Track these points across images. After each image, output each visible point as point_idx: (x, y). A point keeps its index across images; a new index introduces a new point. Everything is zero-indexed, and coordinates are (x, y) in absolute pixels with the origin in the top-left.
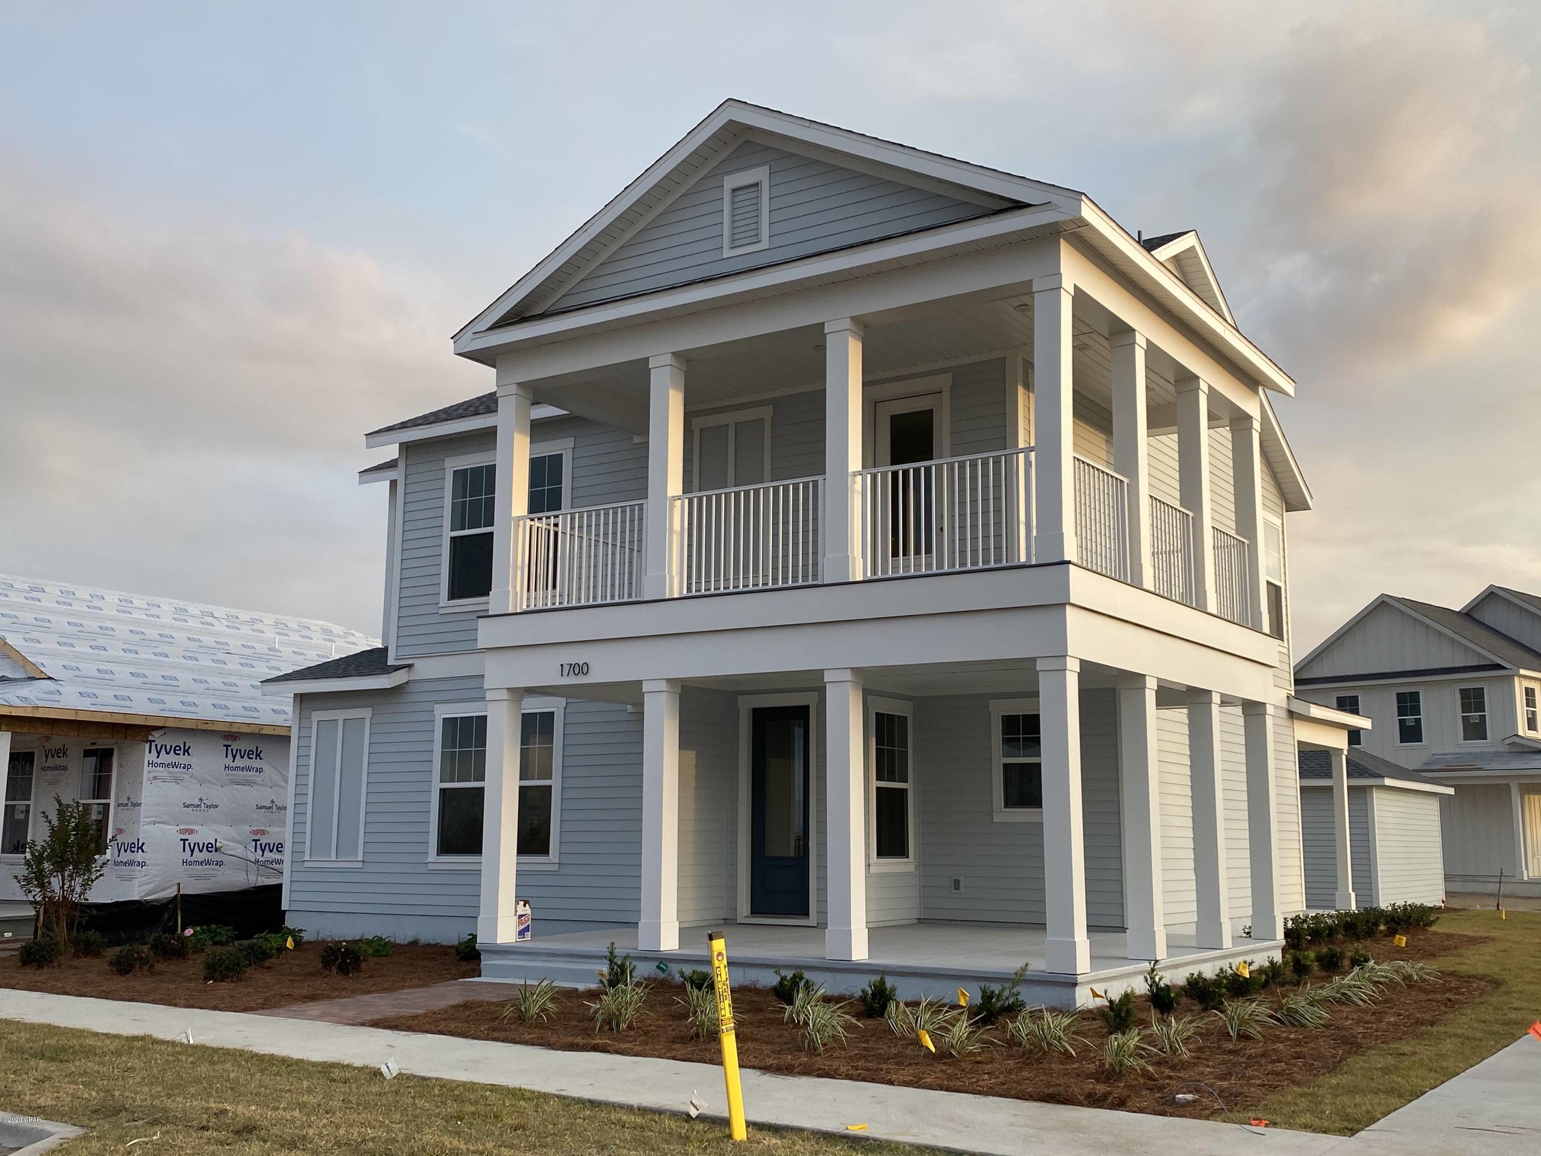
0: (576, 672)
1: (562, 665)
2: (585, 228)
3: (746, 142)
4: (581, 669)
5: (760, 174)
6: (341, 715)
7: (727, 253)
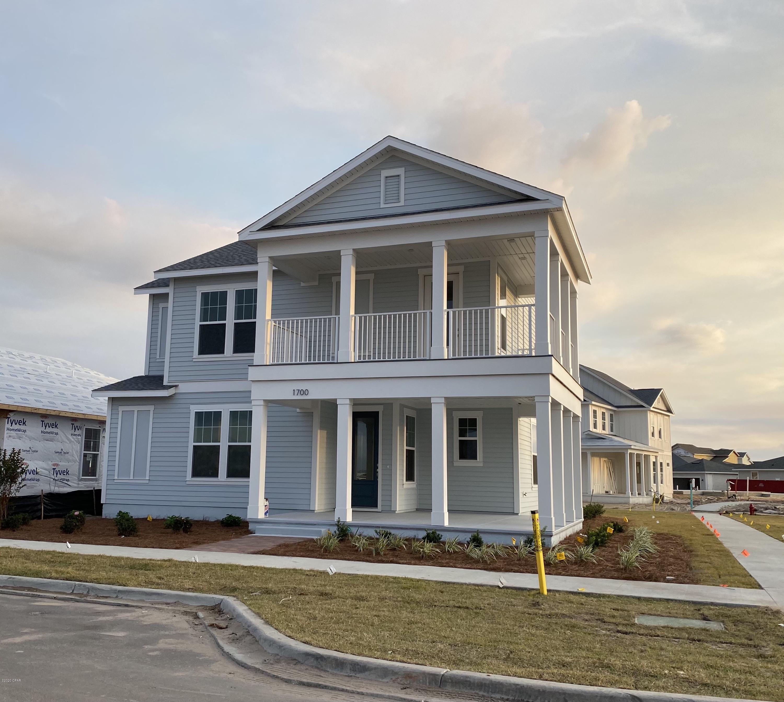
0: (302, 394)
1: (294, 390)
2: (311, 188)
3: (393, 156)
4: (305, 392)
5: (400, 171)
6: (136, 409)
7: (382, 206)
